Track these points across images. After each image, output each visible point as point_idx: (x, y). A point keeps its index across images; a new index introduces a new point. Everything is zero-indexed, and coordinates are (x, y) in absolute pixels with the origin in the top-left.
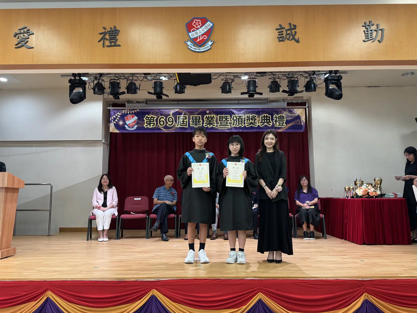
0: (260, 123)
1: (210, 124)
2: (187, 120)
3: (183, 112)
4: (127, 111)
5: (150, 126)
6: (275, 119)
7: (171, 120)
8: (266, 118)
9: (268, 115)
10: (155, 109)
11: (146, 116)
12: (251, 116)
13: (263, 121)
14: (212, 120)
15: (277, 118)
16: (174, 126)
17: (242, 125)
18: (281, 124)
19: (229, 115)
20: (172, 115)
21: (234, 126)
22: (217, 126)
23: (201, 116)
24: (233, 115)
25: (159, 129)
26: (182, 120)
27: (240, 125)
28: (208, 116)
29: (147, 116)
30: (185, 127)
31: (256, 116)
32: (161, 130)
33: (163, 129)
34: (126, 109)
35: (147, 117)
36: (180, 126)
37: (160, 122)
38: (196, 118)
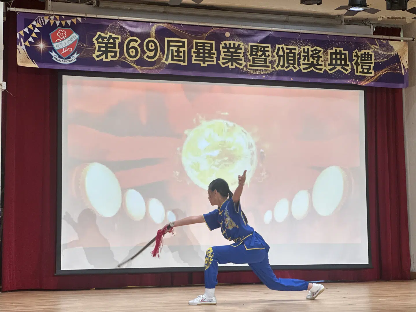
0: (327, 65)
1: (232, 60)
2: (186, 49)
3: (176, 31)
4: (55, 19)
5: (107, 58)
7: (152, 46)
8: (338, 56)
9: (342, 49)
10: (117, 20)
11: (99, 33)
12: (310, 49)
13: (334, 62)
14: (236, 52)
15: (358, 57)
16: (159, 59)
17: (295, 68)
19: (269, 45)
20: (154, 35)
21: (279, 68)
22: (246, 66)
23: (213, 42)
24: (277, 46)
25: (126, 65)
27: (291, 67)
28: (227, 42)
29: (101, 33)
30: (182, 63)
31: (320, 51)
32: (131, 67)
33: (135, 66)
34: (52, 15)
35: (100, 35)
36: (172, 60)
37: (128, 49)
38: (204, 46)
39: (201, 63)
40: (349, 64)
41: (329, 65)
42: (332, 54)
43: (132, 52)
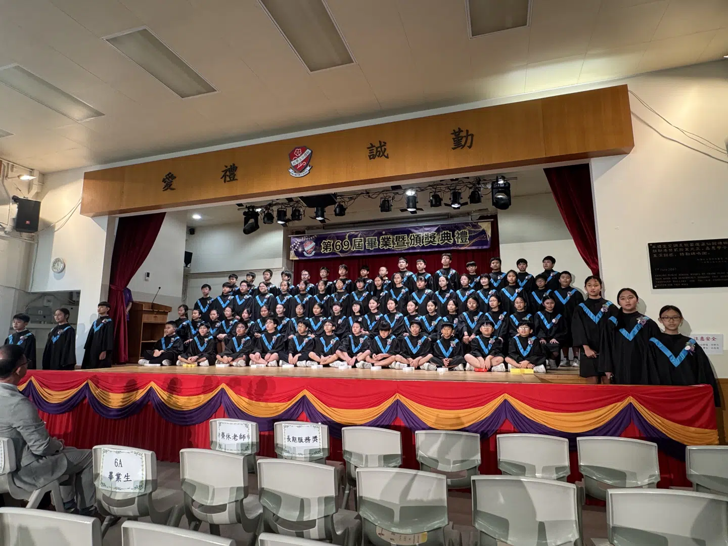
0: (440, 240)
1: (386, 245)
2: (363, 243)
3: (358, 235)
4: (306, 237)
5: (327, 251)
6: (457, 235)
7: (346, 243)
8: (446, 235)
9: (448, 231)
10: (331, 234)
11: (324, 241)
12: (429, 233)
13: (443, 239)
14: (388, 241)
15: (459, 234)
16: (350, 249)
17: (421, 245)
18: (464, 241)
19: (406, 235)
20: (348, 238)
21: (412, 246)
22: (393, 247)
23: (376, 237)
24: (410, 234)
25: (335, 254)
26: (358, 243)
27: (418, 244)
28: (383, 236)
30: (361, 250)
31: (435, 234)
32: (337, 254)
33: (339, 254)
35: (324, 242)
36: (356, 248)
37: (336, 246)
38: (372, 240)
39: (370, 248)
40: (452, 238)
41: (441, 240)
42: (442, 234)
43: (338, 247)
